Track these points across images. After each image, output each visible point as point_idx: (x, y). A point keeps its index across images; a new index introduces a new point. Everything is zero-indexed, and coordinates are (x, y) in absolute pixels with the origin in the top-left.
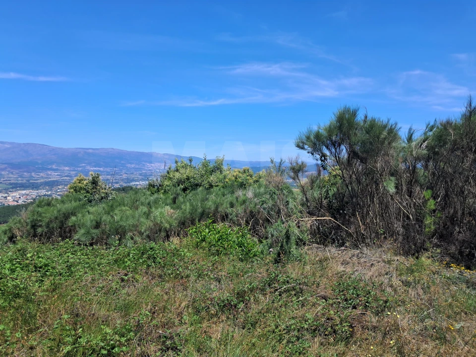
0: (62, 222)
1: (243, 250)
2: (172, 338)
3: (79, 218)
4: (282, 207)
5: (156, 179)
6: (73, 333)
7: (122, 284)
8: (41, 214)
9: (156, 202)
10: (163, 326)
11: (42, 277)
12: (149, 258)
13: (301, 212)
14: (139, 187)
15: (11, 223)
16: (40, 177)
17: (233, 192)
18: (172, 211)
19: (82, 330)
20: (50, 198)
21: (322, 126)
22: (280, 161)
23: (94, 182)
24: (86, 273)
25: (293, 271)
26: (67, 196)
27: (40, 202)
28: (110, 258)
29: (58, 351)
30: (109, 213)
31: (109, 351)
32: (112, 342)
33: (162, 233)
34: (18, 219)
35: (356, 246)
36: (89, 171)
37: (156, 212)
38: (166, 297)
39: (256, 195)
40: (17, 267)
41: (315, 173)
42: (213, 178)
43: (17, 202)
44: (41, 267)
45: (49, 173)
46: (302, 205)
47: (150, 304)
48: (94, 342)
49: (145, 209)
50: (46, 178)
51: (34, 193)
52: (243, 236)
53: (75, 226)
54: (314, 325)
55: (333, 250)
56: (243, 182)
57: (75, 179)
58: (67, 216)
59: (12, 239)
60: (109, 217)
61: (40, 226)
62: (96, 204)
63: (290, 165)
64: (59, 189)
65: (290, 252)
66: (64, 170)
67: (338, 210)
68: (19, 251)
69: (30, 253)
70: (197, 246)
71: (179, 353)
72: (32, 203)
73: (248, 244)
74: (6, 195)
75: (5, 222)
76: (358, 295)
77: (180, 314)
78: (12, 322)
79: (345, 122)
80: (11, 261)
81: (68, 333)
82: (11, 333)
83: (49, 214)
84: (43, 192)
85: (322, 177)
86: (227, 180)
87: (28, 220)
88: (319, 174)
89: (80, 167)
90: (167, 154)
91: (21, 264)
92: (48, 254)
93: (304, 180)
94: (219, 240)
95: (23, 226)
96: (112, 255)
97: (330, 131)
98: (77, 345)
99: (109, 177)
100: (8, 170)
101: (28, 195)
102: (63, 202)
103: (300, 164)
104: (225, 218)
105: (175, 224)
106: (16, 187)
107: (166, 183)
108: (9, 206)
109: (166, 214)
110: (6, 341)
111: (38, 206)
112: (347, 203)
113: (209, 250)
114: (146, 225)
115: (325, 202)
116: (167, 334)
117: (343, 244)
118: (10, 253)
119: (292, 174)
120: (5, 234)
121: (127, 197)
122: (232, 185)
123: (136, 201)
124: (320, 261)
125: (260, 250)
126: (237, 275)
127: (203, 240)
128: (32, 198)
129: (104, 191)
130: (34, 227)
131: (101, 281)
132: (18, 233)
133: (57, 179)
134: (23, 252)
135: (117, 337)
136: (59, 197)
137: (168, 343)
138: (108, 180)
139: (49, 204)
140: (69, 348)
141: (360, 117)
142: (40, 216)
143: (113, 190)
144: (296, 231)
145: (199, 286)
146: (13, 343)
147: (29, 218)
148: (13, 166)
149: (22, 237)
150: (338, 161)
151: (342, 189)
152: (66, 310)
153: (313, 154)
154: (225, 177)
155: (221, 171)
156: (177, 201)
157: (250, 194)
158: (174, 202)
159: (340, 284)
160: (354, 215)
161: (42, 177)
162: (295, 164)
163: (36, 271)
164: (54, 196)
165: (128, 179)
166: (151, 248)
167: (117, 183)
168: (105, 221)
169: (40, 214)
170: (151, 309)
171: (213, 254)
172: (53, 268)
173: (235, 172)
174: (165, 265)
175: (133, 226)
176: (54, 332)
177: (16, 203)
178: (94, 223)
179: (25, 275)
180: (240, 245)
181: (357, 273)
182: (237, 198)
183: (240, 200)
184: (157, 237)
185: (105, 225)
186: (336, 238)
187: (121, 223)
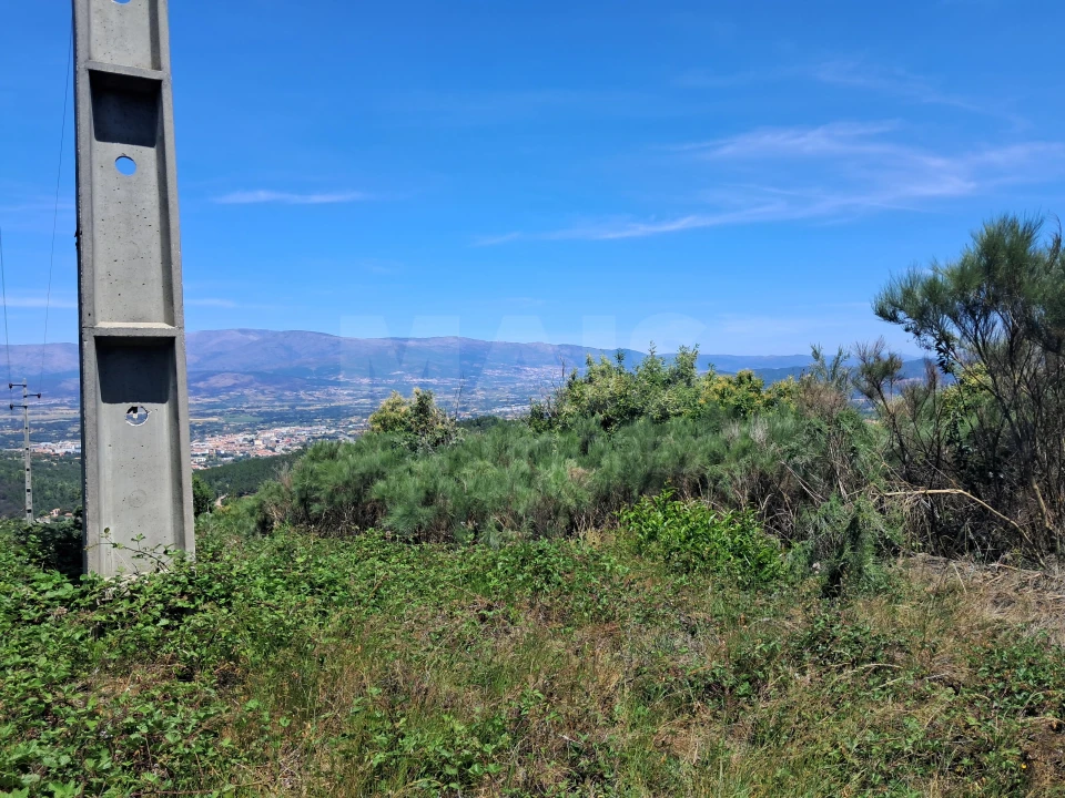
0: (357, 492)
1: (744, 564)
2: (590, 753)
3: (391, 485)
4: (838, 464)
5: (544, 401)
6: (388, 725)
7: (483, 627)
8: (317, 474)
9: (545, 449)
10: (572, 724)
11: (325, 605)
12: (536, 572)
13: (887, 477)
14: (510, 417)
15: (262, 494)
16: (314, 399)
17: (717, 430)
18: (580, 470)
19: (406, 722)
20: (335, 442)
21: (942, 264)
22: (836, 354)
23: (422, 409)
24: (409, 600)
25: (868, 616)
26: (368, 438)
27: (316, 451)
28: (457, 569)
29: (360, 761)
30: (451, 474)
31: (460, 770)
32: (466, 752)
33: (560, 519)
34: (275, 484)
35: (1031, 561)
36: (410, 386)
37: (547, 474)
38: (575, 661)
39: (773, 436)
40: (277, 584)
41: (921, 381)
42: (667, 397)
43: (273, 450)
44: (321, 586)
45: (333, 391)
46: (890, 458)
47: (542, 675)
48: (431, 748)
49: (525, 466)
50: (327, 401)
51: (303, 433)
52: (743, 531)
53: (383, 500)
54: (926, 747)
55: (971, 569)
56: (739, 407)
57: (384, 402)
58: (368, 479)
59: (265, 526)
60: (452, 481)
61: (317, 500)
62: (426, 454)
63: (861, 362)
64: (351, 423)
65: (860, 571)
66: (361, 384)
67: (982, 471)
68: (280, 550)
69: (301, 555)
70: (638, 550)
71: (608, 787)
72: (300, 453)
73: (758, 550)
74: (253, 436)
75: (252, 491)
76: (1040, 682)
77: (607, 701)
78: (273, 696)
79: (1002, 255)
80: (266, 570)
81: (379, 725)
82: (271, 717)
83: (334, 475)
84: (321, 430)
85: (938, 391)
86: (702, 401)
87: (293, 489)
88: (932, 385)
89: (392, 377)
90: (567, 346)
91: (285, 578)
92: (335, 559)
93: (894, 400)
94: (689, 538)
95: (283, 500)
96: (461, 565)
97: (963, 277)
98: (397, 752)
99: (450, 397)
100: (254, 386)
101: (292, 436)
102: (359, 450)
103: (887, 358)
104: (699, 487)
105: (587, 498)
106: (271, 419)
107: (568, 408)
108: (258, 459)
109: (568, 477)
110: (263, 732)
111: (313, 459)
112: (1006, 454)
113: (667, 560)
114: (527, 498)
115: (947, 452)
116: (580, 744)
117: (995, 556)
118: (264, 556)
119: (865, 385)
120: (252, 515)
121: (488, 441)
122: (713, 414)
123: (506, 449)
124: (937, 595)
125: (786, 565)
126: (734, 620)
127: (652, 537)
128: (301, 443)
129: (440, 426)
130: (305, 501)
131: (439, 619)
132: (276, 514)
133: (348, 403)
134: (286, 552)
135: (476, 742)
136: (352, 441)
137: (584, 762)
138: (447, 403)
139: (332, 455)
140: (380, 757)
141: (1042, 243)
142: (316, 479)
143: (458, 424)
144: (877, 521)
145: (647, 640)
146: (275, 738)
147: (295, 484)
148: (265, 378)
149: (282, 521)
150: (983, 351)
151: (993, 418)
152: (372, 676)
153: (918, 334)
154: (697, 395)
155: (689, 383)
156: (590, 448)
157: (759, 433)
158: (584, 450)
159: (991, 652)
160: (1024, 482)
161: (319, 400)
162: (872, 360)
163: (312, 593)
164: (341, 437)
165: (486, 400)
166: (540, 552)
167: (465, 409)
168: (444, 489)
169: (314, 475)
170: (545, 686)
171: (676, 570)
172: (345, 588)
173: (720, 382)
174: (571, 589)
175: (501, 501)
176: (351, 722)
177: (269, 453)
178: (422, 494)
179: (293, 600)
180: (739, 552)
181: (1035, 628)
182: (727, 444)
183: (735, 446)
184: (551, 526)
185: (445, 498)
186: (979, 538)
187: (476, 495)
